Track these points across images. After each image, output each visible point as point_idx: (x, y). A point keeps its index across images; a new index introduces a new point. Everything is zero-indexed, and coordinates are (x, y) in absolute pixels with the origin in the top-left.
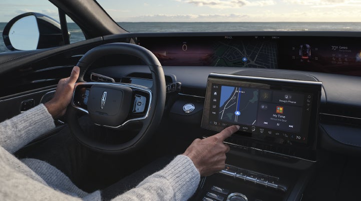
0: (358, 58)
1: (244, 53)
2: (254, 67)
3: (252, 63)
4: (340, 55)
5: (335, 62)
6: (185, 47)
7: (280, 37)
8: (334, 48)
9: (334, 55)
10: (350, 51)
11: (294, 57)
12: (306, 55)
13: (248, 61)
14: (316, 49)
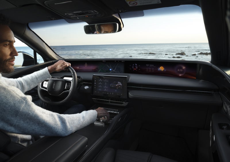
0: (159, 69)
1: (110, 67)
2: (115, 72)
3: (114, 71)
4: (150, 68)
5: (148, 71)
6: (86, 65)
7: (125, 61)
8: (147, 65)
9: (147, 68)
10: (155, 67)
11: (130, 69)
12: (135, 68)
13: (112, 70)
14: (139, 66)
